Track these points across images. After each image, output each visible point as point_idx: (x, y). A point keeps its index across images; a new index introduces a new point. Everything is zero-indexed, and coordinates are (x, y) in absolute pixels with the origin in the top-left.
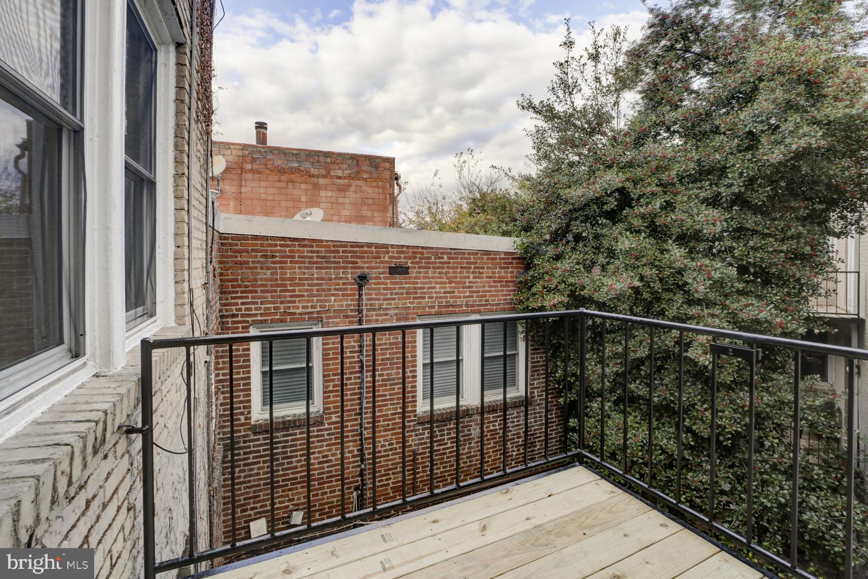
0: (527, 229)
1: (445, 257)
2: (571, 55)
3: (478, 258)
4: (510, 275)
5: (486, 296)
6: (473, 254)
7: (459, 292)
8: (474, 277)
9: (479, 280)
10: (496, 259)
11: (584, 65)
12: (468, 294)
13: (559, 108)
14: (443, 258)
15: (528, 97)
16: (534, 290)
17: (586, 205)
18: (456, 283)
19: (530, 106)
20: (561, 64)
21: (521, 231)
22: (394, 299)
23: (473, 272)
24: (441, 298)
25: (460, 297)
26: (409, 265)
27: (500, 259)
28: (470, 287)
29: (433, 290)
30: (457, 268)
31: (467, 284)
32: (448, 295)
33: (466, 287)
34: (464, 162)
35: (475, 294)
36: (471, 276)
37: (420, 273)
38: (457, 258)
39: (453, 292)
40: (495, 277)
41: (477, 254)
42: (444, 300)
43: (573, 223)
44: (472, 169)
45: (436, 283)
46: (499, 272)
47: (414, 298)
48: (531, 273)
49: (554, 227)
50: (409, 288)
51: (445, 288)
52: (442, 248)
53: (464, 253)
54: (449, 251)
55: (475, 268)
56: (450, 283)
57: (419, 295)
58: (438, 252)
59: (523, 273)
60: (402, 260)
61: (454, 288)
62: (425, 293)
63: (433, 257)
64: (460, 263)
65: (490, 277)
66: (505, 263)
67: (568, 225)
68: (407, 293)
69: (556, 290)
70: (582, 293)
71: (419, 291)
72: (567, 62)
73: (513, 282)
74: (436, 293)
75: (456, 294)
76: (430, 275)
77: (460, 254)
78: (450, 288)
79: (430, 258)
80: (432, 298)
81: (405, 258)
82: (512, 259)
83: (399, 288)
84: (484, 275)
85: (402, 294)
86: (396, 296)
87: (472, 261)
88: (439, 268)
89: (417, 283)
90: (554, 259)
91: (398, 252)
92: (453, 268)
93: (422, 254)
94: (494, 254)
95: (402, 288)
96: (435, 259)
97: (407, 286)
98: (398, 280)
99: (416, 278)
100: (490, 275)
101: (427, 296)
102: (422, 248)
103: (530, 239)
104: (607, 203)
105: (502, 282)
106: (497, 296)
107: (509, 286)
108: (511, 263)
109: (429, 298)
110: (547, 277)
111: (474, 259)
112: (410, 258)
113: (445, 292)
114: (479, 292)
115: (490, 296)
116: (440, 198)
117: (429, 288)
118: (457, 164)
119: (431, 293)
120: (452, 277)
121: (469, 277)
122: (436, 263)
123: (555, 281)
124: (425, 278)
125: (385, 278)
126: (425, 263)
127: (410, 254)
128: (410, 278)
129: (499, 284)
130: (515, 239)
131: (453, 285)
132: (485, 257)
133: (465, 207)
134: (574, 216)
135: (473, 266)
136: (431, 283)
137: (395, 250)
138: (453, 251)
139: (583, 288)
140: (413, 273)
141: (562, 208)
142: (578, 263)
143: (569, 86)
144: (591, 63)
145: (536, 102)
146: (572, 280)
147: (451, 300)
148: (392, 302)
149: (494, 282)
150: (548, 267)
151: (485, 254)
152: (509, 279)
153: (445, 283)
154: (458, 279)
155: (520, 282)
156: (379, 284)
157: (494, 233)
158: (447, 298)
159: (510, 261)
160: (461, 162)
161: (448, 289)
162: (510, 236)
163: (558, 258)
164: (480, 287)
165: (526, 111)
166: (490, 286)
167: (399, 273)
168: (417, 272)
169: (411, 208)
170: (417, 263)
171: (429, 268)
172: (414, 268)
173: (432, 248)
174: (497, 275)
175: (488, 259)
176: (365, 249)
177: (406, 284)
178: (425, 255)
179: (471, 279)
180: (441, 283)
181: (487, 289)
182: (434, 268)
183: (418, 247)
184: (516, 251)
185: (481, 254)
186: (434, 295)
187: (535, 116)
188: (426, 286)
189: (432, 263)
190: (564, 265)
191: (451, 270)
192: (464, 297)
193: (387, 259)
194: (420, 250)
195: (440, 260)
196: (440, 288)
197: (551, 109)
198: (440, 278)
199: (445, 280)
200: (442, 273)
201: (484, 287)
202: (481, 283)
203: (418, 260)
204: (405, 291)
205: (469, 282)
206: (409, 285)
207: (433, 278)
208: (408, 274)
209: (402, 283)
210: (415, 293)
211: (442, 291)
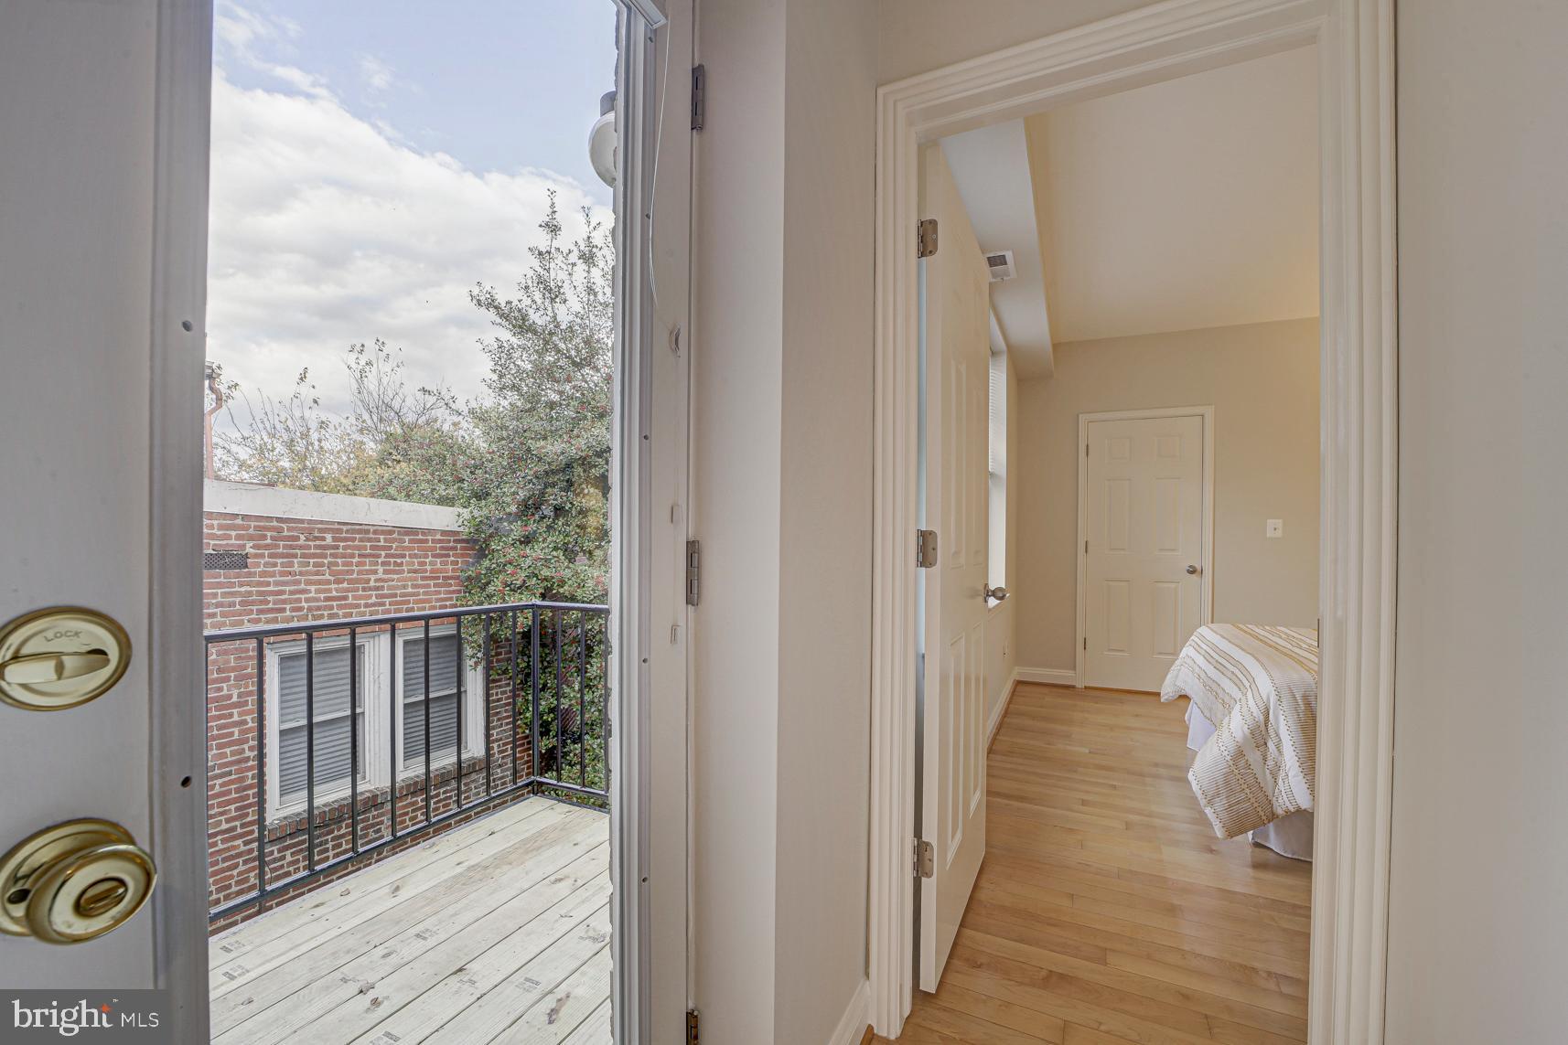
0: (481, 495)
1: (329, 537)
2: (556, 244)
3: (394, 540)
4: (451, 567)
5: (409, 602)
6: (383, 532)
7: (355, 598)
8: (386, 572)
9: (395, 576)
10: (427, 541)
11: (574, 265)
12: (374, 599)
13: (537, 318)
14: (323, 539)
15: (488, 288)
16: (491, 589)
17: (569, 466)
18: (350, 581)
19: (491, 304)
20: (540, 253)
21: (470, 498)
23: (383, 564)
24: (319, 608)
25: (358, 606)
26: (249, 550)
27: (433, 541)
28: (377, 588)
29: (303, 596)
30: (352, 556)
31: (372, 584)
32: (335, 603)
33: (370, 589)
34: (369, 363)
35: (387, 601)
36: (381, 569)
37: (275, 565)
38: (353, 540)
39: (345, 598)
40: (426, 571)
41: (391, 533)
43: (549, 490)
44: (385, 380)
45: (309, 583)
46: (431, 563)
47: (260, 612)
48: (486, 563)
49: (522, 494)
50: (250, 593)
51: (330, 591)
52: (322, 522)
53: (367, 532)
54: (336, 526)
55: (387, 556)
56: (338, 582)
57: (270, 606)
58: (313, 529)
59: (473, 564)
60: (233, 541)
61: (348, 590)
62: (284, 602)
63: (302, 537)
64: (358, 548)
65: (415, 571)
66: (442, 548)
67: (543, 493)
68: (241, 603)
69: (523, 587)
70: (561, 590)
71: (270, 598)
72: (549, 253)
73: (458, 578)
74: (307, 600)
75: (350, 601)
76: (296, 568)
77: (359, 532)
78: (337, 590)
79: (297, 538)
80: (301, 609)
81: (238, 537)
82: (455, 541)
83: (225, 595)
84: (405, 568)
85: (232, 604)
86: (218, 610)
87: (382, 543)
88: (314, 556)
89: (268, 584)
90: (521, 543)
91: (221, 527)
92: (344, 556)
93: (280, 530)
94: (423, 534)
95: (232, 594)
96: (307, 539)
97: (243, 589)
98: (222, 580)
99: (263, 574)
100: (416, 567)
101: (288, 607)
102: (279, 520)
103: (485, 511)
104: (596, 466)
105: (438, 578)
106: (428, 601)
107: (451, 585)
108: (454, 548)
109: (293, 610)
110: (510, 569)
111: (386, 540)
112: (251, 538)
113: (327, 599)
114: (395, 595)
115: (416, 602)
116: (313, 425)
117: (292, 593)
118: (354, 366)
119: (299, 600)
120: (341, 572)
121: (375, 572)
122: (309, 547)
123: (523, 575)
124: (282, 574)
126: (285, 546)
127: (251, 531)
128: (250, 575)
129: (432, 583)
130: (461, 510)
131: (345, 585)
132: (407, 538)
133: (372, 447)
134: (551, 480)
135: (383, 553)
136: (298, 582)
137: (215, 522)
138: (345, 528)
139: (562, 583)
140: (258, 566)
141: (536, 468)
142: (556, 549)
143: (551, 289)
144: (581, 266)
145: (501, 299)
146: (545, 572)
149: (423, 578)
150: (512, 553)
151: (407, 534)
152: (450, 574)
153: (328, 582)
154: (355, 576)
155: (469, 578)
157: (424, 499)
158: (331, 608)
159: (451, 544)
160: (363, 362)
161: (334, 594)
162: (453, 506)
163: (527, 540)
164: (397, 587)
165: (483, 310)
166: (414, 586)
167: (225, 567)
168: (266, 565)
169: (244, 438)
170: (267, 547)
171: (295, 556)
172: (262, 556)
173: (302, 521)
174: (428, 568)
175: (410, 541)
177: (241, 585)
178: (286, 533)
179: (381, 575)
180: (319, 582)
181: (410, 590)
182: (304, 556)
183: (269, 519)
184: (461, 529)
185: (399, 533)
186: (305, 605)
187: (499, 320)
188: (288, 588)
189: (301, 547)
190: (536, 551)
191: (339, 561)
192: (367, 606)
194: (275, 523)
195: (318, 543)
196: (317, 591)
197: (524, 318)
198: (317, 573)
199: (327, 576)
200: (322, 565)
201: (404, 587)
202: (398, 580)
203: (269, 541)
204: (238, 600)
205: (376, 581)
206: (248, 588)
207: (301, 574)
208: (246, 567)
209: (232, 585)
210: (261, 602)
211: (322, 596)
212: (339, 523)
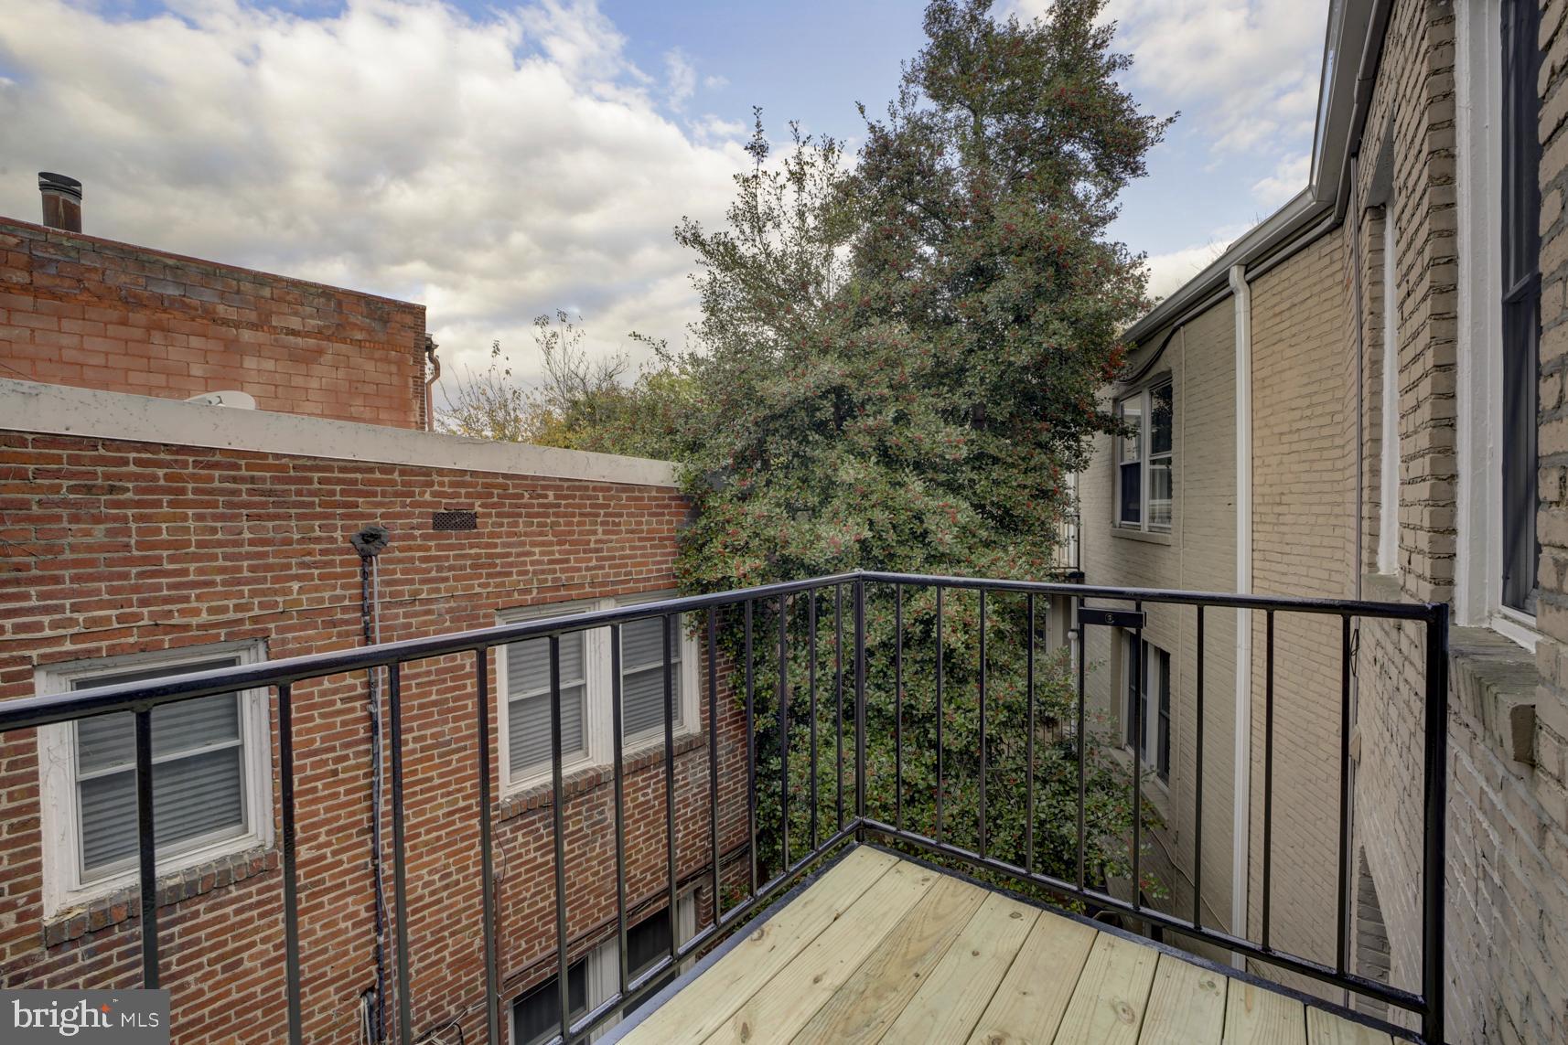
0: (694, 447)
1: (551, 494)
2: (762, 167)
3: (612, 498)
4: (666, 527)
5: (626, 565)
6: (602, 489)
7: (577, 560)
8: (605, 532)
9: (614, 537)
10: (642, 499)
11: (783, 187)
12: (594, 563)
13: (746, 250)
14: (546, 497)
15: (694, 223)
16: (706, 551)
17: (791, 410)
18: (572, 543)
19: (696, 240)
20: (746, 180)
21: (683, 451)
22: (446, 579)
23: (603, 523)
24: (543, 572)
25: (579, 570)
26: (478, 509)
27: (650, 499)
28: (597, 550)
29: (528, 559)
30: (573, 515)
31: (592, 545)
32: (557, 567)
33: (591, 551)
35: (607, 563)
36: (600, 529)
37: (501, 525)
38: (574, 497)
39: (567, 561)
40: (642, 531)
41: (609, 489)
42: (550, 577)
43: (769, 439)
44: (569, 350)
45: (534, 544)
46: (648, 523)
47: (489, 575)
48: (703, 522)
49: (739, 446)
50: (478, 556)
51: (552, 553)
52: (544, 478)
53: (586, 488)
54: (558, 483)
55: (606, 515)
56: (560, 543)
57: (498, 569)
58: (536, 485)
59: (687, 524)
60: (463, 500)
61: (569, 552)
62: (511, 565)
63: (527, 495)
64: (580, 506)
65: (632, 532)
66: (658, 506)
67: (761, 442)
68: (472, 567)
69: (744, 550)
70: (786, 552)
71: (498, 561)
72: (756, 177)
73: (671, 538)
74: (532, 563)
75: (572, 564)
76: (521, 528)
77: (579, 488)
78: (560, 553)
79: (522, 496)
80: (526, 572)
81: (468, 495)
82: (670, 498)
83: (456, 557)
84: (623, 528)
85: (463, 568)
86: (451, 574)
87: (601, 501)
88: (538, 515)
89: (495, 546)
90: (739, 499)
91: (452, 484)
92: (565, 515)
93: (505, 487)
94: (640, 491)
95: (463, 557)
96: (531, 498)
97: (473, 551)
98: (453, 541)
99: (492, 535)
100: (633, 527)
101: (515, 570)
102: (505, 476)
103: (700, 465)
104: (819, 409)
105: (653, 539)
106: (645, 564)
107: (665, 547)
108: (668, 506)
109: (520, 573)
110: (730, 529)
111: (604, 498)
112: (479, 496)
113: (551, 562)
114: (613, 558)
115: (634, 565)
117: (519, 555)
119: (524, 563)
120: (563, 533)
122: (532, 506)
123: (744, 535)
124: (509, 535)
125: (424, 537)
126: (511, 505)
127: (479, 489)
128: (479, 535)
129: (648, 544)
130: (675, 464)
131: (567, 547)
132: (624, 495)
134: (771, 426)
135: (602, 512)
136: (523, 544)
137: (446, 479)
138: (566, 484)
139: (786, 543)
140: (487, 525)
141: (753, 414)
142: (779, 505)
143: (758, 218)
144: (791, 187)
145: (706, 235)
146: (771, 532)
147: (563, 577)
148: (442, 586)
149: (641, 539)
150: (731, 510)
151: (624, 490)
152: (666, 534)
153: (551, 544)
154: (576, 537)
155: (684, 539)
156: (410, 549)
157: (637, 452)
158: (554, 571)
159: (666, 502)
160: (548, 334)
161: (557, 556)
162: (666, 459)
163: (744, 497)
164: (616, 549)
165: (689, 248)
166: (632, 548)
167: (456, 527)
168: (494, 524)
170: (493, 505)
171: (520, 515)
172: (489, 515)
173: (525, 477)
174: (645, 527)
175: (628, 499)
176: (378, 475)
177: (471, 547)
178: (511, 490)
179: (600, 536)
180: (543, 544)
181: (628, 552)
182: (529, 515)
183: (495, 475)
184: (677, 485)
185: (617, 490)
186: (530, 568)
187: (703, 258)
188: (514, 550)
189: (525, 506)
190: (757, 508)
191: (561, 520)
192: (588, 569)
193: (427, 497)
194: (501, 480)
195: (541, 501)
196: (542, 554)
197: (730, 248)
198: (541, 534)
199: (550, 538)
200: (545, 525)
201: (623, 549)
202: (617, 541)
203: (495, 499)
204: (469, 563)
205: (596, 542)
206: (478, 551)
207: (526, 534)
208: (475, 527)
209: (462, 547)
210: (490, 565)
211: (546, 558)
212: (560, 479)
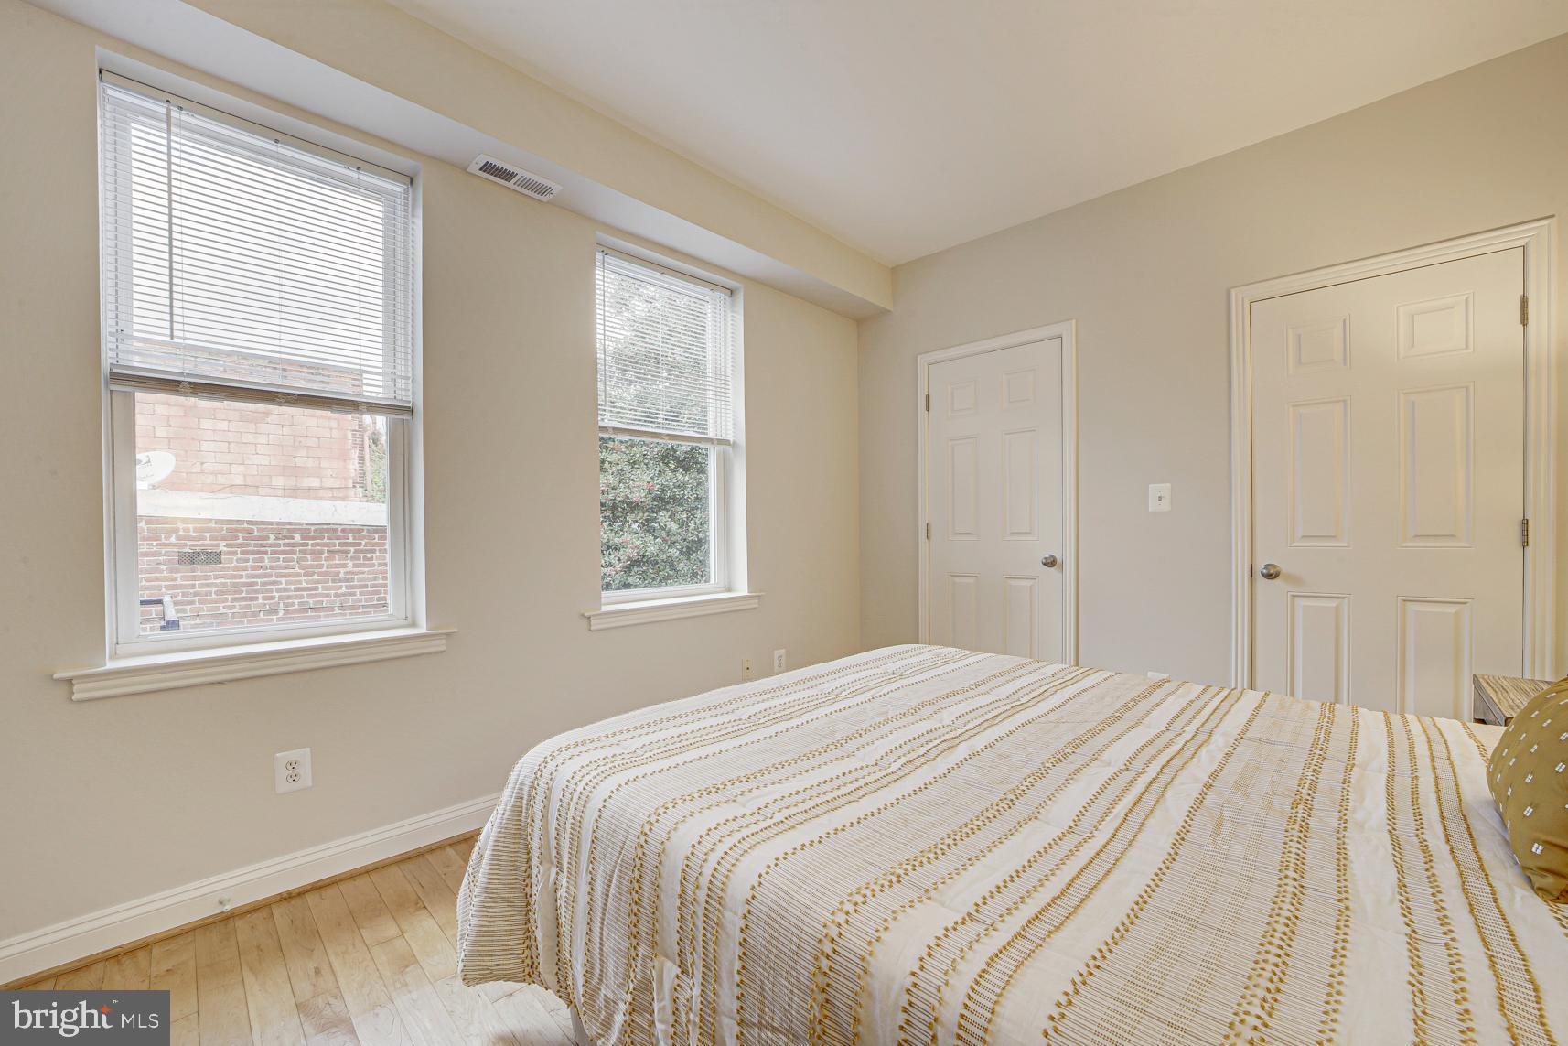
1: (297, 537)
3: (364, 537)
6: (352, 531)
7: (325, 588)
8: (355, 566)
9: (366, 569)
12: (341, 591)
14: (293, 538)
18: (320, 574)
22: (192, 603)
23: (353, 558)
24: (289, 597)
25: (328, 596)
26: (223, 549)
28: (347, 580)
29: (274, 587)
30: (321, 552)
31: (342, 576)
32: (305, 593)
33: (340, 581)
35: (358, 591)
36: (350, 564)
37: (247, 561)
38: (322, 538)
41: (359, 531)
42: (296, 601)
45: (279, 575)
47: (234, 600)
50: (225, 585)
51: (300, 582)
52: (290, 524)
53: (336, 530)
54: (304, 526)
55: (356, 552)
56: (308, 575)
57: (244, 595)
58: (282, 529)
60: (219, 542)
61: (318, 582)
62: (257, 591)
63: (272, 537)
64: (327, 545)
68: (218, 593)
71: (243, 589)
74: (278, 590)
75: (320, 591)
76: (267, 563)
77: (327, 531)
78: (307, 583)
79: (268, 538)
80: (272, 598)
81: (213, 538)
83: (202, 586)
86: (196, 599)
87: (351, 541)
88: (284, 552)
89: (241, 577)
91: (198, 530)
92: (313, 552)
93: (250, 531)
95: (208, 585)
96: (277, 538)
97: (218, 581)
98: (200, 572)
99: (236, 568)
101: (260, 596)
102: (250, 522)
109: (265, 598)
111: (354, 538)
112: (224, 538)
113: (299, 589)
117: (264, 584)
119: (271, 591)
120: (310, 567)
121: (345, 566)
122: (279, 545)
124: (253, 568)
125: (171, 570)
126: (256, 545)
127: (224, 533)
128: (225, 569)
131: (315, 577)
132: (376, 536)
135: (352, 549)
137: (191, 526)
138: (313, 528)
140: (230, 562)
147: (311, 601)
148: (188, 607)
153: (298, 575)
154: (324, 569)
156: (157, 579)
158: (302, 597)
161: (304, 585)
164: (368, 579)
168: (238, 560)
170: (238, 545)
171: (266, 553)
172: (235, 553)
173: (271, 523)
177: (218, 577)
178: (256, 534)
179: (350, 569)
180: (290, 575)
182: (274, 553)
183: (240, 522)
185: (368, 531)
186: (276, 594)
188: (259, 580)
189: (270, 545)
191: (309, 556)
192: (337, 595)
193: (173, 540)
194: (246, 526)
195: (287, 541)
196: (289, 583)
198: (287, 567)
199: (297, 570)
200: (292, 560)
201: (375, 579)
202: (369, 573)
203: (240, 541)
204: (214, 590)
205: (346, 573)
206: (223, 580)
207: (272, 568)
208: (221, 563)
209: (208, 577)
210: (235, 592)
211: (292, 587)
212: (307, 524)
